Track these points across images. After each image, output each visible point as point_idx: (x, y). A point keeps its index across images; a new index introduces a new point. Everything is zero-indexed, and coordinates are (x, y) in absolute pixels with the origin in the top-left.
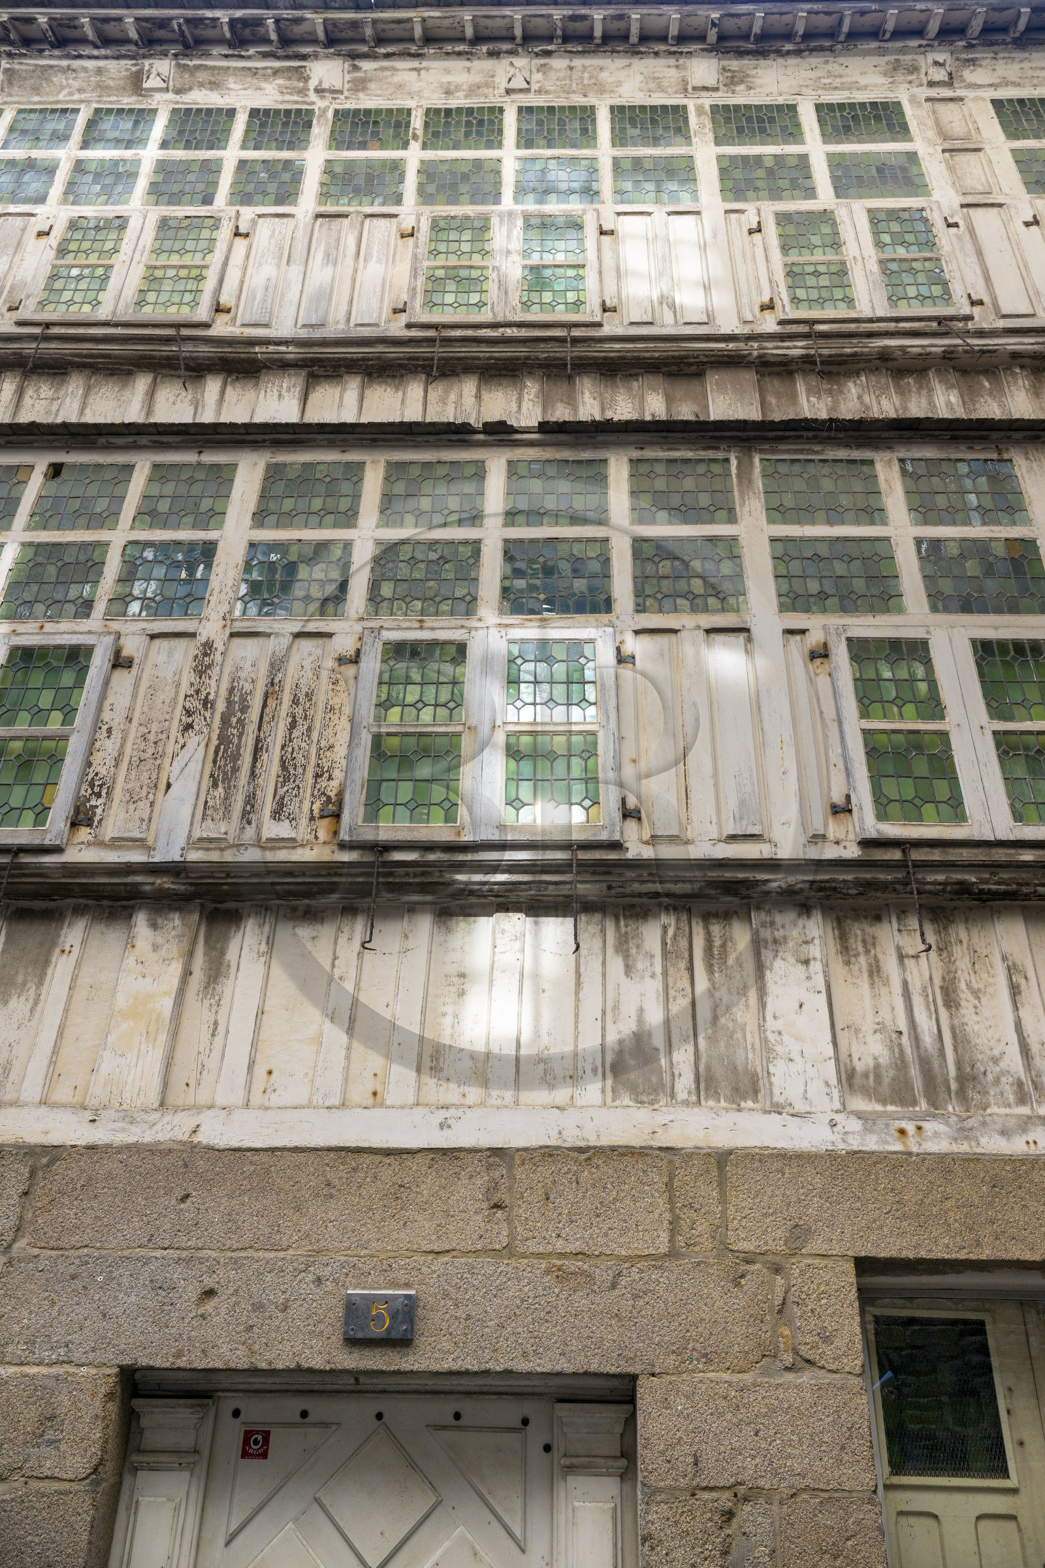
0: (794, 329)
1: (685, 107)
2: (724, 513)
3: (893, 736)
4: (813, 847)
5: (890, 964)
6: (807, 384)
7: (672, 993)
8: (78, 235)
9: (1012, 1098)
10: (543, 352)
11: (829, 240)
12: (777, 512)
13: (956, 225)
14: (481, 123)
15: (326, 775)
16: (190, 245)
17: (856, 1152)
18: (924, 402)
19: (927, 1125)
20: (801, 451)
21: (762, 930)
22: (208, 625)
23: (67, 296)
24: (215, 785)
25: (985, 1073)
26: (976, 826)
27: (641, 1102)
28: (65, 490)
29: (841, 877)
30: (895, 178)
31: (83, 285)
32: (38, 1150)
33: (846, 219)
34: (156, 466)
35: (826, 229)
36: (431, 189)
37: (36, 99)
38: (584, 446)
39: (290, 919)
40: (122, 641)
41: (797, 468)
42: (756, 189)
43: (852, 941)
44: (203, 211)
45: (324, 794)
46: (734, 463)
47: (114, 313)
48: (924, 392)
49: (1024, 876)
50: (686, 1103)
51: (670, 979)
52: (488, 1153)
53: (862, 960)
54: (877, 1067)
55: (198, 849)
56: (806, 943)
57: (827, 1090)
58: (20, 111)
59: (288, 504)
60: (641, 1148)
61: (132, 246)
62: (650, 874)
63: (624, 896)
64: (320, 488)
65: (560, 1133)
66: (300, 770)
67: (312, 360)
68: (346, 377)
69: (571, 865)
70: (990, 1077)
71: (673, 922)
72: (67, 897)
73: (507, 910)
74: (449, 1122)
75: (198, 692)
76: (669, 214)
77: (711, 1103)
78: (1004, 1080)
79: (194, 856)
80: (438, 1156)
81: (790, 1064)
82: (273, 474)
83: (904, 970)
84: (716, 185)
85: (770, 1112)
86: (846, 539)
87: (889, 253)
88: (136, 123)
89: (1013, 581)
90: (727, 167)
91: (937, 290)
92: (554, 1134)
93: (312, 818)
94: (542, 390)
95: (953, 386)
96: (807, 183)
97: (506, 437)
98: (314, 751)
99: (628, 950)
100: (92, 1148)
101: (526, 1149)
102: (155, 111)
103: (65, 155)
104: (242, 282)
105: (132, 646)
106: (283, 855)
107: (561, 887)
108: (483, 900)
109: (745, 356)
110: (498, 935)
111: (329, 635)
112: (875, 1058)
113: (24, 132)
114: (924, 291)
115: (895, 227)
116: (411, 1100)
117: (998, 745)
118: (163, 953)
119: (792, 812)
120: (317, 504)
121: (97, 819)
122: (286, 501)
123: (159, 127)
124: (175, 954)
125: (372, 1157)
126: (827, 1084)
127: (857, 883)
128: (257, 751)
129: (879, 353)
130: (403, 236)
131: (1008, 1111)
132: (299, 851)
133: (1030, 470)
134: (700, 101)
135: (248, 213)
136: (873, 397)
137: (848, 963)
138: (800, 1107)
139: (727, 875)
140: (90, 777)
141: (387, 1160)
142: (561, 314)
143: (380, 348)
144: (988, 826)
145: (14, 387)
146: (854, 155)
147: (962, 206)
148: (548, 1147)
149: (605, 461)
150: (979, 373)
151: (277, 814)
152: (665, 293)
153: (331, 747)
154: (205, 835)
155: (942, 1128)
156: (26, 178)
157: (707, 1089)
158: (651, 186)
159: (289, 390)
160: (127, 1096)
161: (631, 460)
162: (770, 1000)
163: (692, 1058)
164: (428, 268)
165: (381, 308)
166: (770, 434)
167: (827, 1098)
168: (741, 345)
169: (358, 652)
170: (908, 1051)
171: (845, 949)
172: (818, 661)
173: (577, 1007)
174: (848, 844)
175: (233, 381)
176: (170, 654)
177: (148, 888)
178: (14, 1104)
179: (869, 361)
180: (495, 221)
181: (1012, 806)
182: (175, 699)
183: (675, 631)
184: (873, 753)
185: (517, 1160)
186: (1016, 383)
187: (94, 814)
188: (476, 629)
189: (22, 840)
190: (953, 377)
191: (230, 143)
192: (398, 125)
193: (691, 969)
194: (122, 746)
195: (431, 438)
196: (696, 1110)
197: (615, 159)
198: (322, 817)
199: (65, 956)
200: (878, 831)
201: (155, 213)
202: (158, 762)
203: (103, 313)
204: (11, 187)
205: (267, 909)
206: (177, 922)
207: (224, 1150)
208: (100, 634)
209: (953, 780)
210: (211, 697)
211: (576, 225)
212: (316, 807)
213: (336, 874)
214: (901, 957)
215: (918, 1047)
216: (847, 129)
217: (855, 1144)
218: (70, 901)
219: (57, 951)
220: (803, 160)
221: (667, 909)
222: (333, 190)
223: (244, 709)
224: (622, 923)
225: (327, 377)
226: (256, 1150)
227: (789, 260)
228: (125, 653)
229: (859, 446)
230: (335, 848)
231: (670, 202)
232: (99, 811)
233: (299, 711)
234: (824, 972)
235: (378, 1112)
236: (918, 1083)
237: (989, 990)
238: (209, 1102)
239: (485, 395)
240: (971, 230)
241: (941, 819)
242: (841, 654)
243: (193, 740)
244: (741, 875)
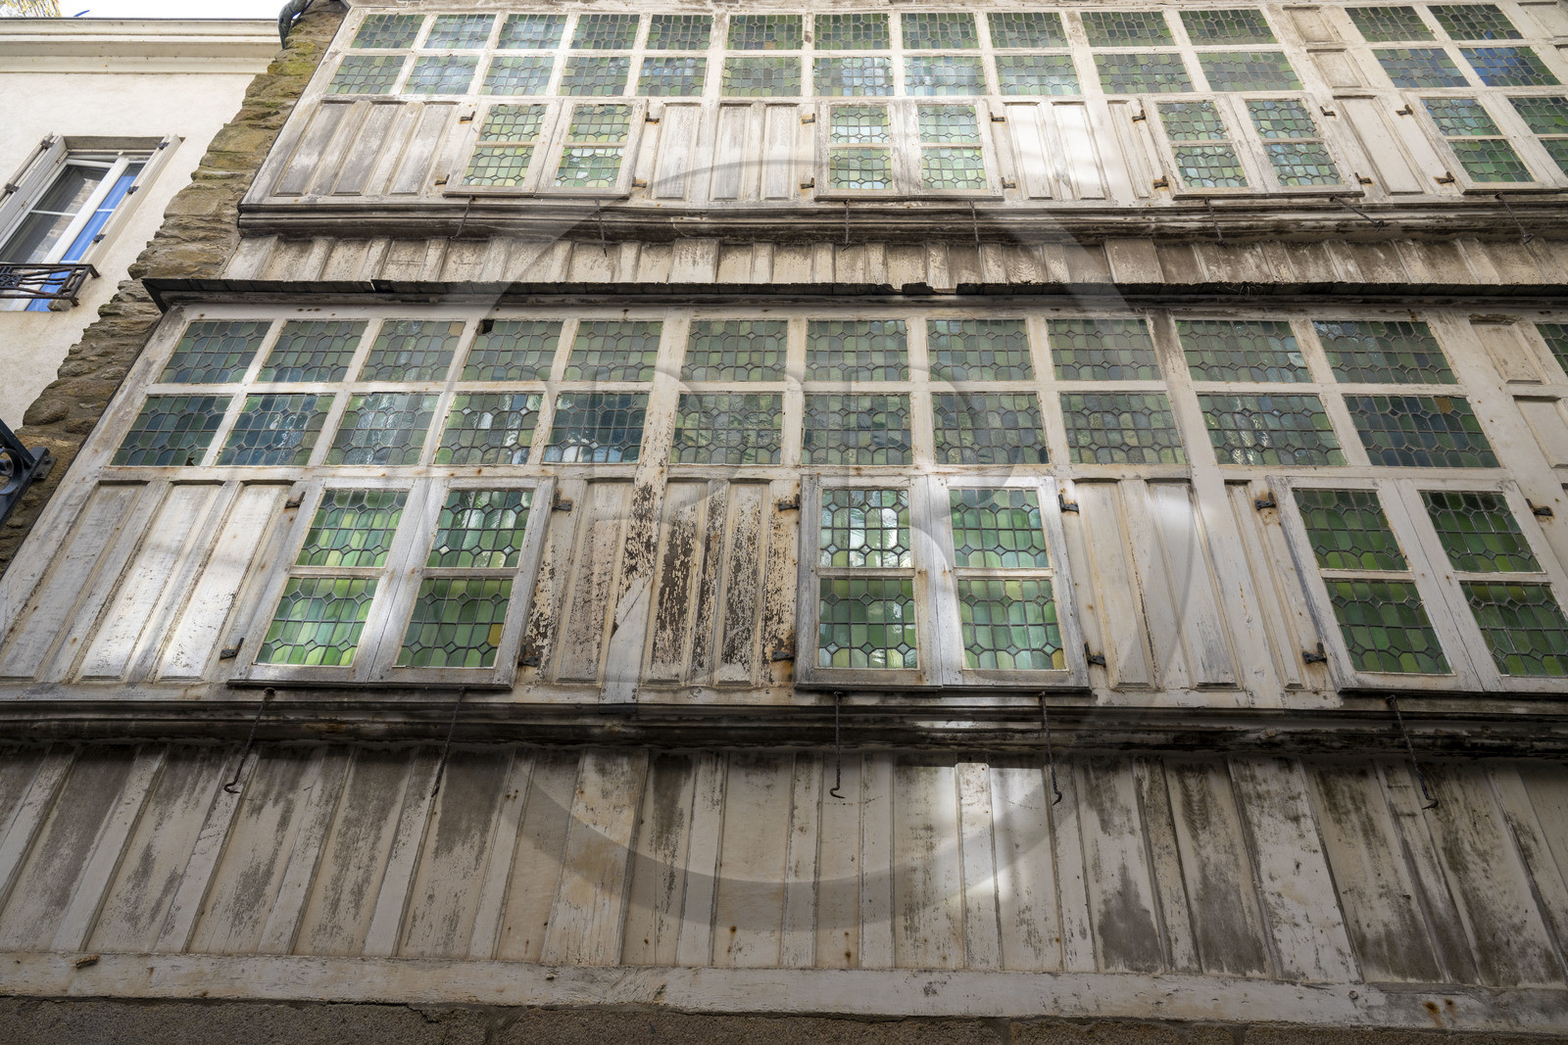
0: (1190, 204)
1: (1057, 14)
2: (1147, 370)
3: (1358, 586)
4: (1291, 697)
5: (1385, 824)
6: (1204, 254)
7: (1156, 850)
8: (499, 120)
9: (1542, 972)
10: (947, 224)
11: (1213, 126)
12: (1200, 369)
13: (1332, 114)
14: (868, 27)
15: (776, 618)
16: (605, 129)
17: (1385, 1029)
18: (1322, 270)
19: (1458, 1000)
20: (1215, 313)
21: (1243, 785)
22: (646, 471)
23: (491, 172)
24: (663, 627)
25: (1508, 943)
26: (1461, 677)
27: (1138, 970)
28: (496, 344)
29: (1324, 729)
30: (1265, 74)
31: (506, 162)
32: (493, 1010)
33: (1226, 108)
34: (583, 323)
35: (1206, 116)
36: (827, 82)
37: (455, 6)
38: (1001, 307)
39: (742, 766)
40: (560, 485)
41: (1213, 329)
42: (1134, 83)
43: (1339, 797)
44: (615, 100)
45: (775, 637)
46: (1150, 324)
47: (537, 187)
48: (1321, 262)
49: (1518, 729)
50: (1187, 971)
51: (1152, 836)
52: (980, 1023)
53: (1354, 817)
54: (1389, 934)
55: (650, 691)
56: (1293, 798)
57: (1340, 959)
58: (440, 17)
59: (715, 358)
60: (1147, 1020)
61: (551, 130)
62: (1121, 724)
63: (1093, 746)
64: (744, 344)
65: (1056, 1001)
66: (748, 613)
67: (724, 229)
68: (756, 246)
69: (1041, 713)
70: (1515, 948)
71: (1147, 775)
72: (512, 739)
73: (970, 760)
74: (934, 987)
75: (639, 535)
76: (1054, 104)
77: (1214, 971)
78: (1530, 951)
79: (646, 698)
80: (925, 1026)
81: (1296, 929)
82: (699, 331)
83: (1402, 829)
84: (1097, 79)
85: (1282, 983)
86: (1273, 395)
87: (1272, 138)
88: (548, 26)
89: (1450, 436)
90: (1104, 65)
91: (1326, 170)
92: (1049, 1002)
93: (765, 661)
94: (946, 258)
95: (1349, 257)
96: (1182, 78)
97: (924, 298)
98: (760, 595)
99: (1101, 804)
100: (550, 1009)
101: (1021, 1019)
102: (565, 17)
103: (485, 54)
104: (655, 161)
105: (571, 490)
106: (738, 698)
107: (1028, 735)
108: (945, 749)
109: (1143, 229)
110: (964, 786)
111: (767, 482)
112: (1385, 925)
113: (445, 34)
114: (1312, 170)
115: (1274, 115)
116: (889, 962)
117: (1468, 595)
118: (613, 799)
119: (1264, 660)
120: (743, 358)
121: (543, 659)
122: (714, 355)
123: (570, 30)
124: (626, 801)
125: (854, 1025)
126: (1340, 952)
127: (1341, 735)
128: (704, 593)
129: (1274, 226)
130: (804, 122)
131: (1541, 986)
132: (755, 694)
133: (1447, 332)
134: (1071, 10)
135: (656, 102)
136: (1272, 267)
137: (1339, 821)
138: (1315, 977)
139: (1203, 725)
140: (535, 618)
141: (871, 1029)
142: (961, 190)
143: (790, 220)
144: (1474, 677)
145: (439, 252)
146: (1223, 54)
147: (1335, 97)
148: (1045, 1017)
149: (1022, 322)
150: (1372, 245)
151: (729, 657)
152: (1061, 171)
153: (779, 590)
154: (656, 677)
155: (1474, 1003)
156: (448, 72)
157: (1207, 956)
158: (1034, 80)
159: (702, 257)
160: (585, 951)
161: (1048, 321)
162: (1263, 859)
163: (1187, 921)
164: (832, 149)
165: (789, 184)
166: (1184, 297)
167: (1342, 967)
168: (1139, 218)
169: (798, 498)
170: (1420, 917)
171: (1333, 806)
172: (1266, 511)
173: (1055, 864)
174: (1328, 694)
175: (646, 250)
176: (609, 498)
177: (597, 731)
178: (465, 958)
179: (1265, 233)
180: (891, 109)
181: (1494, 656)
182: (616, 541)
183: (1115, 481)
184: (1338, 602)
185: (1013, 1032)
186: (1410, 254)
187: (541, 654)
188: (916, 477)
189: (470, 680)
190: (1348, 249)
191: (636, 43)
192: (790, 29)
193: (1172, 824)
194: (565, 587)
195: (852, 299)
196: (1200, 978)
197: (997, 57)
198: (775, 660)
199: (510, 801)
200: (1358, 681)
201: (571, 102)
202: (603, 603)
203: (526, 187)
204: (434, 80)
205: (718, 755)
206: (626, 768)
207: (693, 1014)
208: (539, 478)
209: (1429, 632)
210: (653, 540)
211: (968, 113)
212: (769, 650)
213: (793, 719)
214: (1396, 816)
215: (1431, 913)
216: (1213, 33)
217: (1382, 1019)
218: (514, 744)
219: (501, 797)
220: (1175, 60)
221: (1138, 760)
222: (735, 83)
223: (687, 552)
224: (1092, 776)
225: (737, 245)
226: (728, 1014)
227: (1177, 143)
228: (563, 497)
229: (1272, 309)
230: (792, 691)
231: (1054, 93)
232: (545, 651)
233: (743, 554)
234: (1317, 830)
235: (855, 974)
236: (1437, 953)
237: (1497, 852)
238: (671, 960)
239: (892, 263)
240: (1348, 118)
241: (1424, 671)
242: (1289, 505)
243: (637, 582)
244: (1217, 726)
